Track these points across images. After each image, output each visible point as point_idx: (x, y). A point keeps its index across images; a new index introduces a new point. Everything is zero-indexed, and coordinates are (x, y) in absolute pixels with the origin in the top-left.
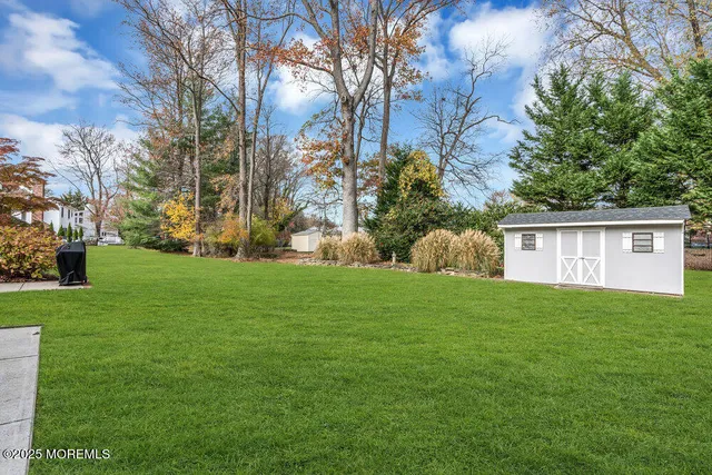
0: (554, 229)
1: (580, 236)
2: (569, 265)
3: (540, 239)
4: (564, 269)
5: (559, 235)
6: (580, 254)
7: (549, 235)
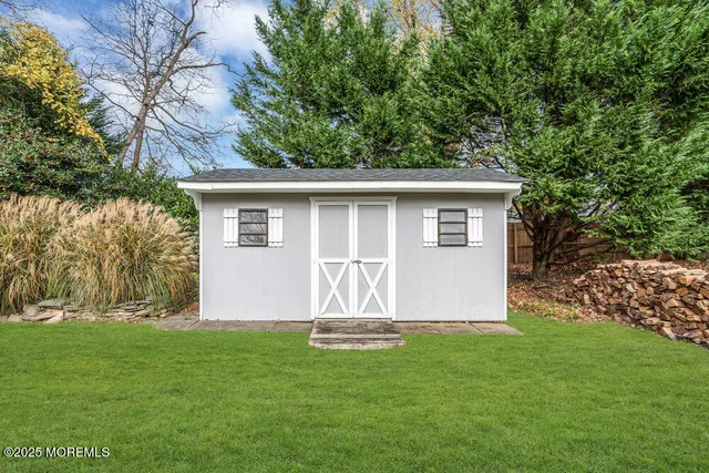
0: (303, 198)
1: (353, 214)
2: (334, 278)
3: (277, 222)
4: (325, 287)
5: (314, 212)
6: (353, 252)
7: (296, 212)
